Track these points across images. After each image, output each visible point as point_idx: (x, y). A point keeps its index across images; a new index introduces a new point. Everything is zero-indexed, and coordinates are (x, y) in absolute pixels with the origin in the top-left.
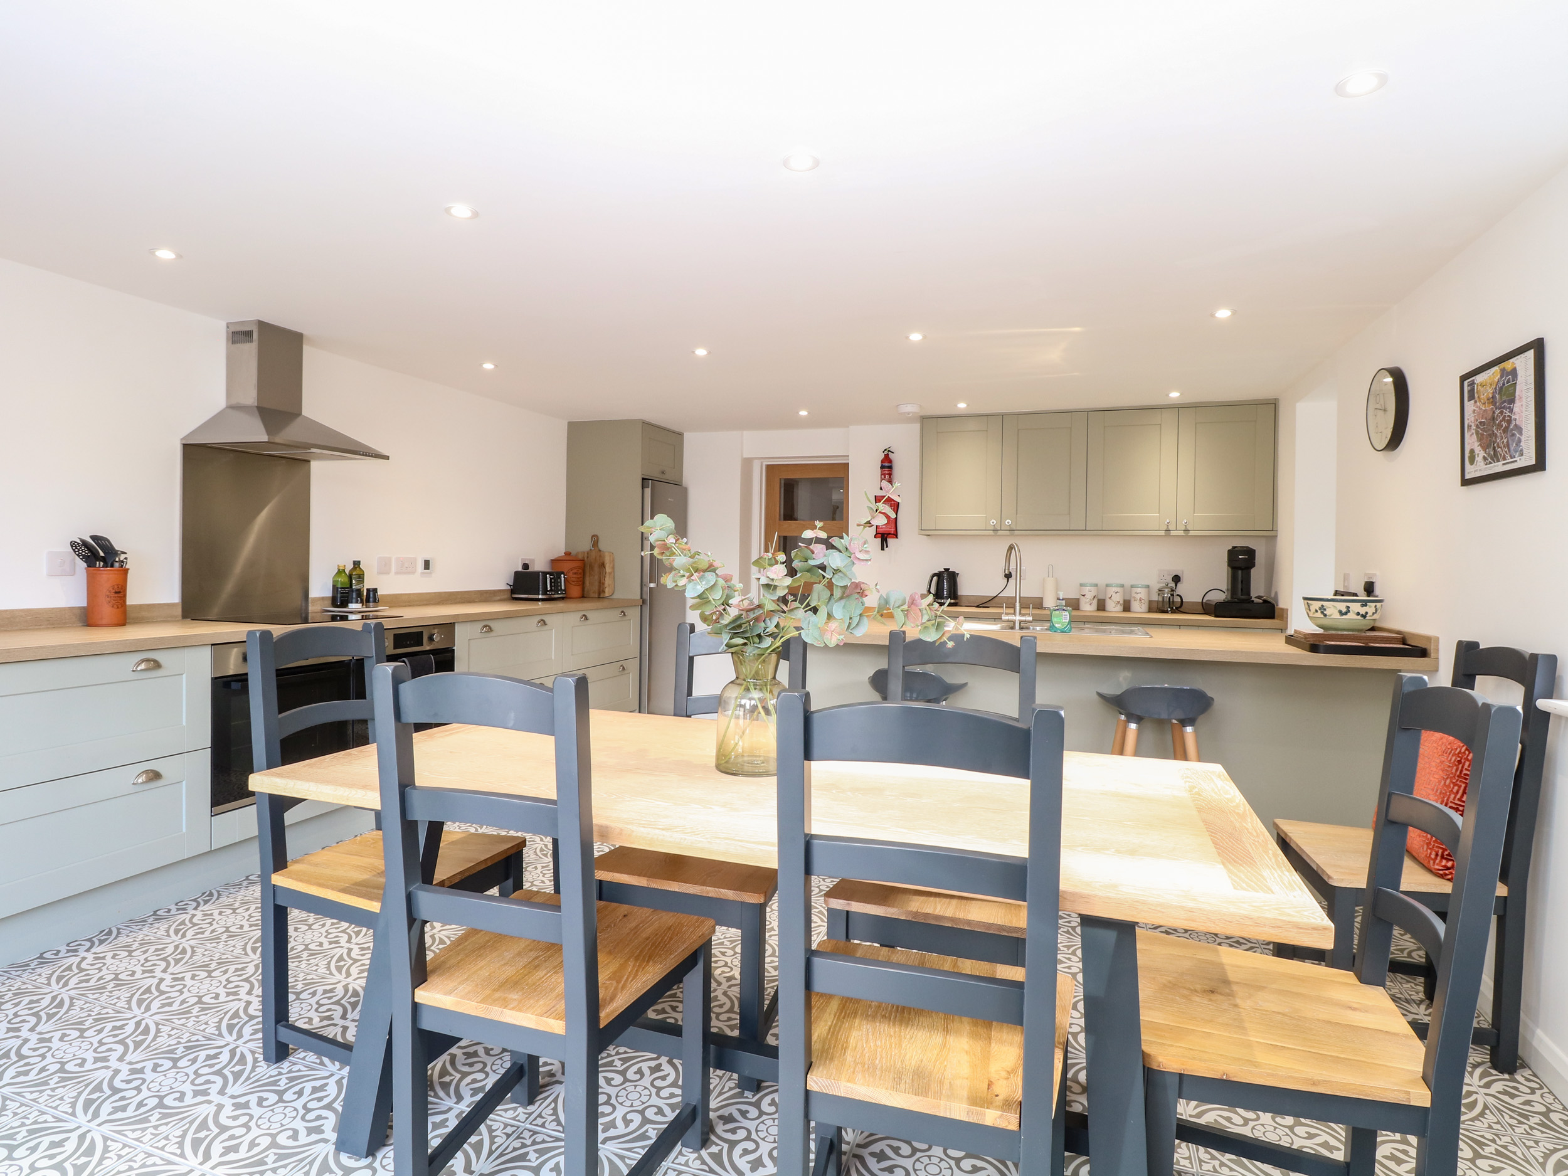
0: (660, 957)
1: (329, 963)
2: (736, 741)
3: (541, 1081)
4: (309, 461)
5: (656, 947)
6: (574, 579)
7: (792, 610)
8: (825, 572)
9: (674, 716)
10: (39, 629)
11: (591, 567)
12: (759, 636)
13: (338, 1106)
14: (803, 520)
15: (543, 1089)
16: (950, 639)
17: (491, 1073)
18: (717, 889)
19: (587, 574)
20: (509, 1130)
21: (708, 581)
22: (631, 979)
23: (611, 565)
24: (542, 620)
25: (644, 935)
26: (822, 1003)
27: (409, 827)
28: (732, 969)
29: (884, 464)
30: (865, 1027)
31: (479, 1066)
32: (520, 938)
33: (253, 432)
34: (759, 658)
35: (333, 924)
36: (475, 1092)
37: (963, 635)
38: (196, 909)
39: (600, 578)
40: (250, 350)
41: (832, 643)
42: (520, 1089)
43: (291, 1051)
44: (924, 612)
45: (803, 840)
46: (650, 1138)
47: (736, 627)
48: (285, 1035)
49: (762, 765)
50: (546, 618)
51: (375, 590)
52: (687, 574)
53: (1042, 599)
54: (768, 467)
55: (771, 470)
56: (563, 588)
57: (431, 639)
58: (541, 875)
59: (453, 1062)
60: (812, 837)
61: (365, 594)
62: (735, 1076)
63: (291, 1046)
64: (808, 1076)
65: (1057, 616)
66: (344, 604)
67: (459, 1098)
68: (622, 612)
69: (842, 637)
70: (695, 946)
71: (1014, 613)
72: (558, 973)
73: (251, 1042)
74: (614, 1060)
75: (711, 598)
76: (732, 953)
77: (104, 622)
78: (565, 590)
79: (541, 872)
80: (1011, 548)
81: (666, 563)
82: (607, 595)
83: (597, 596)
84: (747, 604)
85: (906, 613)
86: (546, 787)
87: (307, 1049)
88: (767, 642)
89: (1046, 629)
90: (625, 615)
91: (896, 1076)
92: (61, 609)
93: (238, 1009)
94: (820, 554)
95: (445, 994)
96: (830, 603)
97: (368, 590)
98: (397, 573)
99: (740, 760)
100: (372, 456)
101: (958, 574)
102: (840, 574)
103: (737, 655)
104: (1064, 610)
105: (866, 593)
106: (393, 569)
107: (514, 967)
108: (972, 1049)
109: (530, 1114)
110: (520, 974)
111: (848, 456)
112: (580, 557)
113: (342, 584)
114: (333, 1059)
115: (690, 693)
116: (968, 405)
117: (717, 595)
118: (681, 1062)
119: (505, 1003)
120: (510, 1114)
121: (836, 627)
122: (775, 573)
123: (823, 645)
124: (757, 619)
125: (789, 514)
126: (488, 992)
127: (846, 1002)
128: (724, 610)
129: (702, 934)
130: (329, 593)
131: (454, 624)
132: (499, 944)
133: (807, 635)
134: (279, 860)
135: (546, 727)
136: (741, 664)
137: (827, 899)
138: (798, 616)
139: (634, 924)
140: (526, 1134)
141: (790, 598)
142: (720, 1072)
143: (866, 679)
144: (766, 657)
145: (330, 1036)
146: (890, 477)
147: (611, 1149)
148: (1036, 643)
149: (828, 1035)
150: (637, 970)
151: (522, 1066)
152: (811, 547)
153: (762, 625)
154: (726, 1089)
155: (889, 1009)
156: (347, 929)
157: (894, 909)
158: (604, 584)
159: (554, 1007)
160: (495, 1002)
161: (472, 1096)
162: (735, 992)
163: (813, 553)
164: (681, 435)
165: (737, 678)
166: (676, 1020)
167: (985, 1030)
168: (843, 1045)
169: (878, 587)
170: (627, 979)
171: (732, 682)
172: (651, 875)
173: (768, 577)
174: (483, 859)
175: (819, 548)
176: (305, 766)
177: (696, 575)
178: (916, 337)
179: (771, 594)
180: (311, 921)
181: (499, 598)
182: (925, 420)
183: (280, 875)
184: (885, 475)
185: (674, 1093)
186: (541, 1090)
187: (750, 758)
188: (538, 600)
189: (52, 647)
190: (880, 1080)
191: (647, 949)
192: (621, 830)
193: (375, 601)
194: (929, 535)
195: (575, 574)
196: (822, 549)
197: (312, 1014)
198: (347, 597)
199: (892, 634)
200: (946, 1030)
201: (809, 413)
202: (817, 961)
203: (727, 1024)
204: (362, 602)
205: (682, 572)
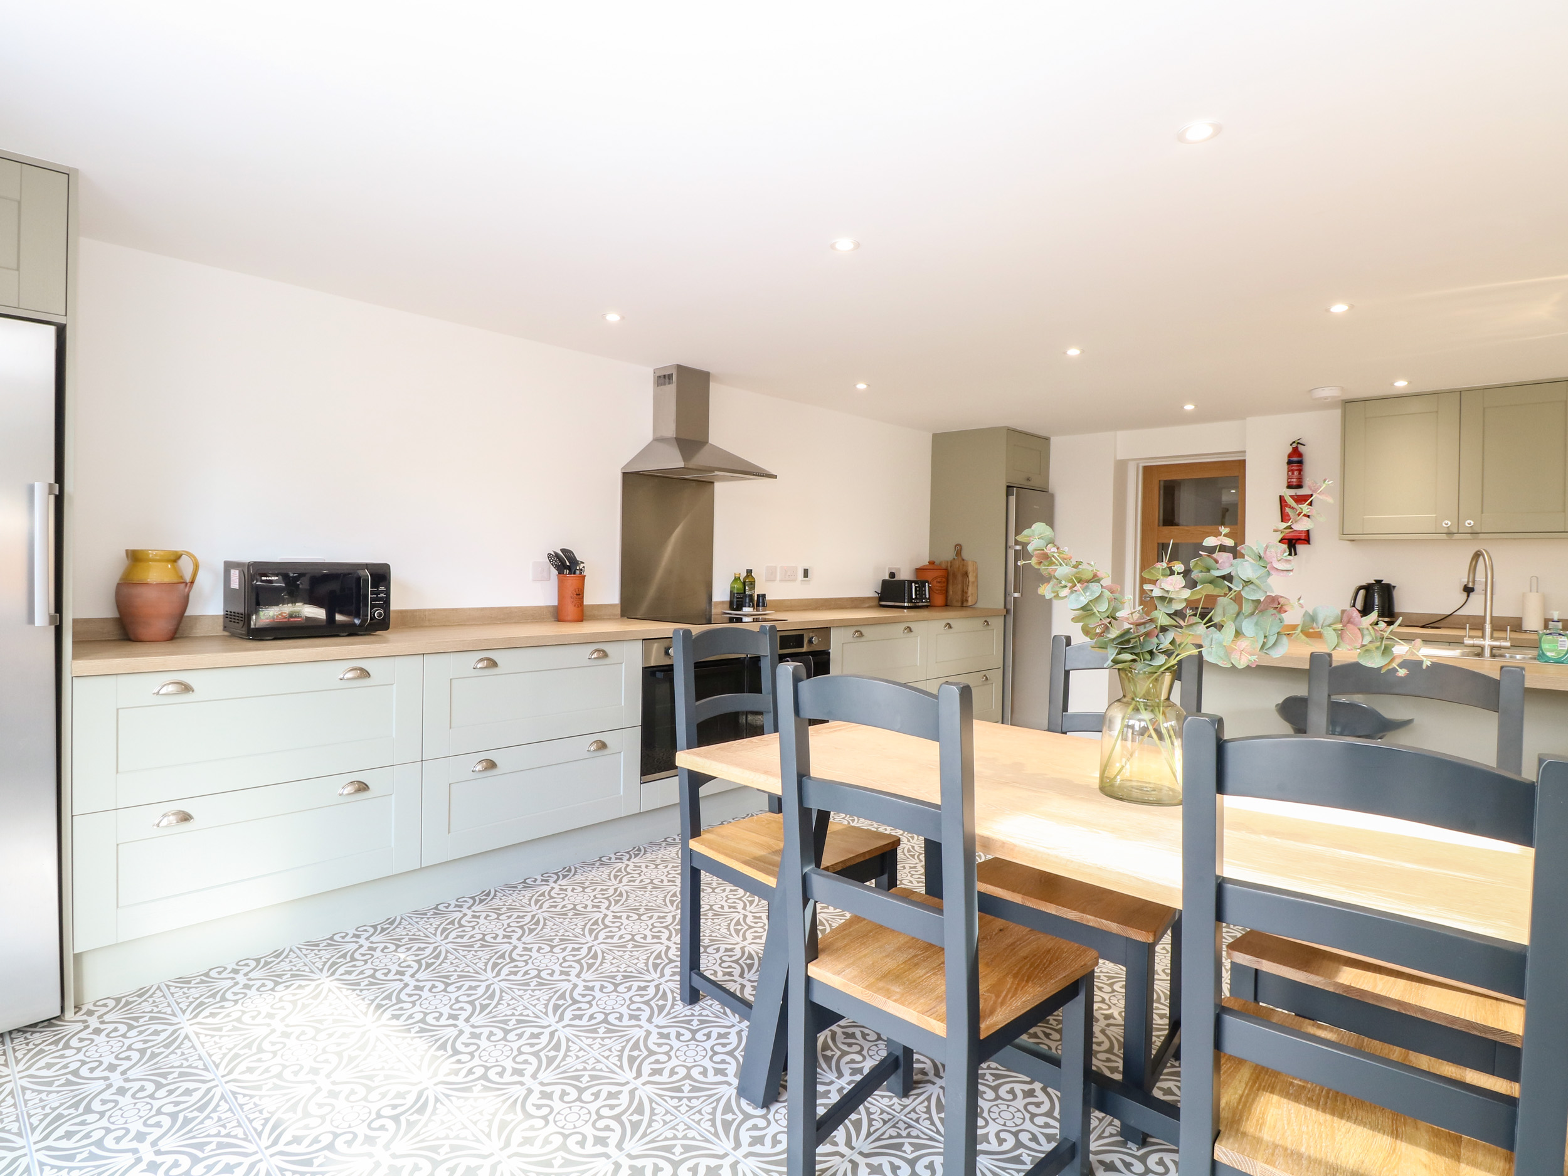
0: (1040, 978)
1: (729, 924)
2: (1123, 764)
3: (915, 1078)
4: (713, 483)
5: (1035, 968)
6: (937, 588)
7: (1191, 625)
8: (1231, 583)
9: (1049, 730)
10: (527, 623)
11: (955, 576)
12: (1151, 653)
13: (739, 1054)
14: (1187, 526)
15: (917, 1085)
16: (1401, 665)
17: (868, 1057)
18: (1099, 919)
19: (951, 581)
20: (886, 1117)
21: (1093, 592)
22: (1009, 996)
23: (975, 574)
24: (908, 627)
25: (1022, 954)
26: (1230, 1067)
27: (804, 812)
28: (1110, 1007)
29: (1291, 459)
30: (1285, 1106)
31: (857, 1048)
32: (900, 933)
33: (671, 460)
34: (1150, 677)
35: (731, 891)
36: (855, 1072)
37: (1421, 662)
38: (629, 860)
39: (963, 586)
40: (671, 389)
41: (1242, 664)
42: (895, 1080)
43: (701, 997)
44: (1366, 632)
45: (1214, 882)
46: (1024, 1163)
47: (1124, 642)
48: (697, 982)
49: (1153, 792)
50: (912, 625)
51: (764, 596)
52: (1070, 585)
53: (1521, 619)
54: (1146, 469)
55: (1149, 472)
56: (927, 596)
57: (810, 641)
58: (909, 875)
59: (833, 1038)
60: (1224, 880)
61: (756, 599)
62: (1117, 1122)
63: (701, 992)
64: (1216, 1145)
65: (1550, 642)
66: (739, 608)
67: (840, 1075)
68: (986, 621)
69: (1254, 658)
70: (1077, 976)
71: (1483, 637)
72: (936, 975)
73: (671, 982)
74: (985, 1074)
75: (1095, 610)
76: (1110, 990)
77: (569, 618)
78: (929, 599)
79: (909, 872)
80: (1477, 555)
81: (1044, 573)
82: (969, 604)
83: (959, 604)
84: (1136, 618)
85: (1341, 635)
86: (930, 790)
87: (714, 997)
88: (1161, 659)
89: (1531, 658)
90: (988, 624)
91: (1328, 1171)
92: (541, 607)
93: (661, 951)
94: (1225, 564)
95: (834, 974)
96: (1239, 618)
97: (758, 595)
98: (781, 581)
99: (1128, 784)
100: (763, 476)
101: (1394, 587)
102: (1251, 586)
103: (1123, 671)
104: (1560, 634)
105: (1286, 608)
106: (778, 578)
107: (895, 961)
108: (1433, 1163)
109: (905, 1107)
110: (901, 969)
111: (1245, 452)
112: (944, 566)
113: (737, 590)
114: (734, 1011)
115: (1065, 708)
116: (1410, 382)
117: (1103, 607)
118: (1059, 1094)
119: (888, 994)
120: (886, 1101)
121: (1247, 646)
122: (1171, 584)
123: (1229, 666)
124: (1148, 634)
125: (1169, 519)
126: (872, 980)
127: (1260, 1072)
128: (1110, 623)
129: (1085, 964)
130: (727, 598)
131: (830, 628)
132: (880, 936)
133: (1210, 653)
134: (695, 830)
135: (932, 732)
136: (1129, 681)
137: (1230, 951)
138: (1198, 633)
139: (1010, 941)
140: (901, 1125)
141: (1189, 612)
142: (1101, 1115)
143: (1273, 706)
144: (1159, 676)
145: (732, 990)
146: (1300, 473)
147: (985, 1163)
148: (1524, 676)
149: (1239, 1103)
150: (1016, 988)
151: (897, 1058)
152: (1215, 556)
153: (1155, 640)
154: (1106, 1134)
155: (1317, 1092)
156: (743, 897)
157: (1318, 977)
158: (967, 593)
159: (934, 1007)
160: (879, 990)
161: (851, 1075)
162: (1117, 1033)
163: (1217, 562)
164: (1047, 440)
165: (1124, 696)
166: (1050, 1048)
167: (1452, 1146)
168: (1258, 1121)
169: (1301, 602)
170: (1006, 995)
171: (1119, 700)
172: (1027, 893)
173: (1162, 589)
174: (862, 851)
175: (1224, 557)
176: (717, 749)
177: (1079, 585)
178: (1339, 308)
179: (1166, 607)
180: (714, 885)
181: (867, 605)
182: (1347, 404)
183: (696, 842)
184: (1293, 471)
185: (1049, 1124)
186: (915, 1085)
187: (1139, 784)
188: (904, 607)
189: (537, 637)
190: (1308, 1171)
191: (1026, 967)
192: (1004, 843)
193: (763, 606)
194: (1353, 540)
195: (939, 582)
196: (1228, 557)
197: (716, 967)
198: (742, 601)
199: (1314, 657)
200: (1396, 1134)
201: (1196, 406)
202: (1228, 1019)
203: (1109, 1064)
204: (753, 606)
205: (1064, 583)
